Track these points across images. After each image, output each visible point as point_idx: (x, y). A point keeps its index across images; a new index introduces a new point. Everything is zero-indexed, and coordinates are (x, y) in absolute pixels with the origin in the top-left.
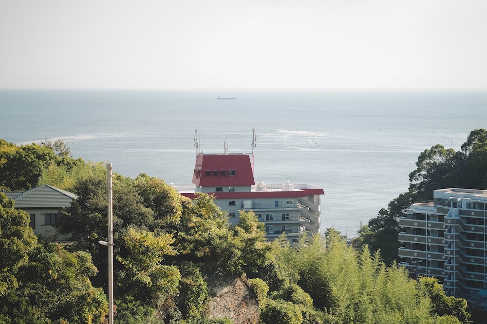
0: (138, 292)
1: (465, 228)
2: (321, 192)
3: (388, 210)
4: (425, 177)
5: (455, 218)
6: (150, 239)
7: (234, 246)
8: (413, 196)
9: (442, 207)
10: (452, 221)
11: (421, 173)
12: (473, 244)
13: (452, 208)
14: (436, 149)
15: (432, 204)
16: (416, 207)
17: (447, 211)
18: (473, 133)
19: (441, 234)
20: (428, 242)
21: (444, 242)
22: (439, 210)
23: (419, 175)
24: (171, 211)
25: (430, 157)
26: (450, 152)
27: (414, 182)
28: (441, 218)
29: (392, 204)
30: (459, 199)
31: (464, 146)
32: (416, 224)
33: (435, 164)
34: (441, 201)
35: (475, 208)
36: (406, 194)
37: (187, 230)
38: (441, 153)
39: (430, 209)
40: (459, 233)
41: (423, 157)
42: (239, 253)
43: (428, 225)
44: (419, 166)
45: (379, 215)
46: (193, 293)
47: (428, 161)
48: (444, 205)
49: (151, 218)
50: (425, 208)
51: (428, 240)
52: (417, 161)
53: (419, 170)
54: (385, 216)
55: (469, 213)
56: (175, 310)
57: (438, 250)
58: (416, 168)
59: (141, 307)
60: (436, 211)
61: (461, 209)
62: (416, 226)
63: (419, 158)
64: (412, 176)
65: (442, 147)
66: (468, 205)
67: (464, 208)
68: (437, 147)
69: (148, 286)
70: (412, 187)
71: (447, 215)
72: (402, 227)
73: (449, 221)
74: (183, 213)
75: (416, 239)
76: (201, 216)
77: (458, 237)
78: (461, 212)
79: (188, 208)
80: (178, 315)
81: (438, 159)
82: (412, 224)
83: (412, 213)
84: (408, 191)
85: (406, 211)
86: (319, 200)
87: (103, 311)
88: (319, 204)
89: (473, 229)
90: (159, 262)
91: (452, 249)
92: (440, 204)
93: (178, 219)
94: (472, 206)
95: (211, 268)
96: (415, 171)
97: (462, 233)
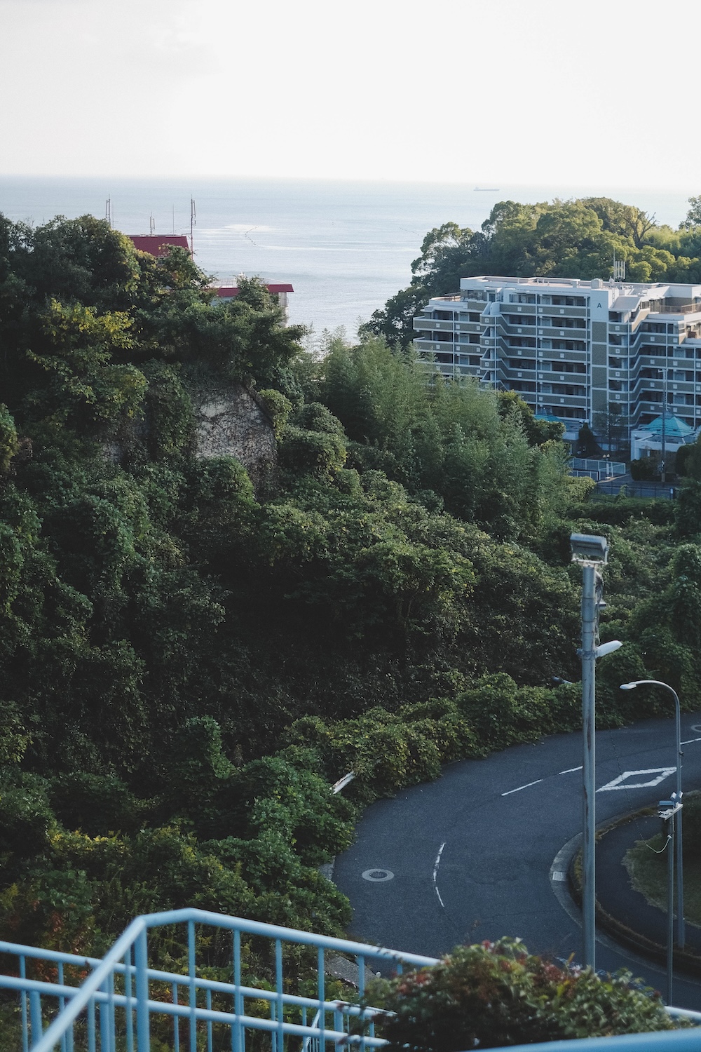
0: (69, 413)
1: (509, 330)
2: (289, 288)
3: (385, 312)
4: (434, 266)
5: (496, 316)
6: (88, 318)
7: (236, 331)
8: (417, 293)
9: (476, 301)
10: (492, 320)
11: (427, 261)
12: (520, 352)
13: (489, 303)
14: (449, 229)
15: (458, 298)
16: (436, 303)
17: (482, 307)
18: (499, 207)
19: (475, 338)
20: (455, 351)
21: (478, 350)
22: (471, 305)
23: (425, 264)
24: (123, 274)
25: (440, 239)
26: (467, 232)
27: (418, 274)
28: (475, 317)
29: (390, 304)
30: (499, 290)
31: (485, 225)
32: (438, 326)
33: (445, 248)
34: (471, 294)
35: (520, 302)
36: (409, 289)
37: (151, 308)
38: (454, 234)
39: (455, 304)
40: (501, 337)
41: (429, 239)
42: (244, 344)
43: (456, 326)
44: (425, 252)
45: (372, 319)
46: (168, 414)
47: (437, 244)
48: (477, 299)
49: (87, 285)
50: (447, 303)
51: (455, 348)
52: (422, 244)
53: (425, 257)
54: (380, 320)
55: (515, 309)
56: (137, 446)
57: (470, 361)
58: (421, 254)
59: (77, 441)
60: (466, 306)
61: (502, 303)
62: (438, 328)
63: (424, 241)
64: (415, 265)
65: (456, 226)
66: (512, 299)
67: (506, 302)
68: (449, 225)
69: (88, 402)
70: (416, 280)
71: (483, 312)
72: (418, 331)
73: (487, 320)
74: (143, 277)
75: (438, 346)
76: (172, 285)
77: (499, 342)
78: (502, 308)
79: (149, 271)
80: (143, 455)
81: (451, 242)
82: (433, 325)
83: (433, 310)
84: (410, 286)
85: (408, 313)
86: (285, 299)
87: (8, 448)
88: (286, 306)
89: (520, 330)
90: (106, 360)
91: (491, 360)
92: (472, 297)
93: (134, 288)
94: (517, 298)
95: (195, 371)
96: (420, 259)
97: (505, 337)
